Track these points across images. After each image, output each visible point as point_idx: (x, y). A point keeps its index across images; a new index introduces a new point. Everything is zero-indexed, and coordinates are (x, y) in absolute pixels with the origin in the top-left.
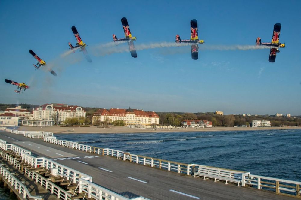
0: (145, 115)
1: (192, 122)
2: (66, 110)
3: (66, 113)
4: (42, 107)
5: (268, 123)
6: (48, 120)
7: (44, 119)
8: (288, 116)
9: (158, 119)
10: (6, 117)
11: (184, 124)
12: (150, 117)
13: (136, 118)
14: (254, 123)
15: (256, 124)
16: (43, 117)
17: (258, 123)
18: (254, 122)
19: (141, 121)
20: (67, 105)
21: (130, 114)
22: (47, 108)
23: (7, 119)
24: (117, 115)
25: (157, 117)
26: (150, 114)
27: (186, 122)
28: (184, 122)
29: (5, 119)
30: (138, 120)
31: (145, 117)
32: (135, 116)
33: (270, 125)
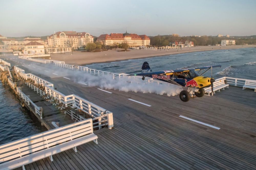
0: (138, 38)
1: (180, 43)
2: (75, 36)
3: (77, 40)
4: (56, 35)
5: (234, 42)
6: (64, 47)
7: (60, 46)
8: (227, 36)
9: (149, 41)
10: (32, 46)
11: (173, 45)
12: (143, 40)
13: (132, 40)
14: (223, 43)
15: (225, 43)
16: (59, 44)
17: (227, 42)
18: (222, 41)
19: (137, 43)
20: (76, 32)
21: (128, 38)
22: (61, 35)
23: (34, 48)
24: (117, 39)
25: (149, 39)
26: (143, 37)
27: (175, 43)
28: (173, 43)
29: (31, 48)
30: (133, 42)
31: (139, 39)
32: (131, 39)
33: (234, 44)
